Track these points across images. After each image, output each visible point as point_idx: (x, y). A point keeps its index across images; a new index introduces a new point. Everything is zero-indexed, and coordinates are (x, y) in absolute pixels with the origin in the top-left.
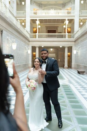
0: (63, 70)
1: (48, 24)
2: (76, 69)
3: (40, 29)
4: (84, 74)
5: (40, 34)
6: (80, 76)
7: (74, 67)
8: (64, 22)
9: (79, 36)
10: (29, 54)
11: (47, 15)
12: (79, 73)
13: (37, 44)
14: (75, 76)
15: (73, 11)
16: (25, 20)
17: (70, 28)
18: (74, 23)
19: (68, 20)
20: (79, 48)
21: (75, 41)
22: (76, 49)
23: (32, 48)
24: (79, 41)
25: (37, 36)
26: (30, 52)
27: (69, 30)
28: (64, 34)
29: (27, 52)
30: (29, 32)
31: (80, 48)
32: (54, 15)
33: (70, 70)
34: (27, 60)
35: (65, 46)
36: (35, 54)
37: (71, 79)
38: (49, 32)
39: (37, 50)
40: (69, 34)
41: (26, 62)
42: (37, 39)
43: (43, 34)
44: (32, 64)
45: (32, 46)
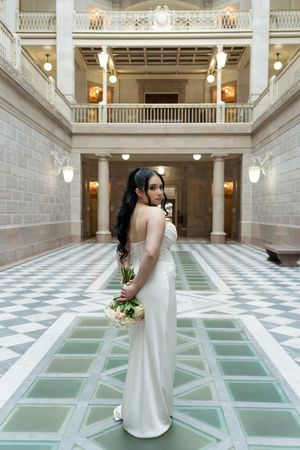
0: (207, 249)
1: (146, 68)
2: (258, 245)
3: (116, 90)
4: (299, 263)
5: (113, 106)
6: (282, 273)
7: (250, 235)
8: (207, 62)
9: (271, 112)
10: (69, 184)
11: (142, 29)
12: (274, 258)
13: (100, 147)
14: (259, 273)
15: (245, 14)
16: (54, 47)
17: (234, 84)
18: (248, 64)
19: (226, 49)
20: (271, 158)
21: (253, 135)
22: (258, 164)
23: (83, 163)
24: (272, 129)
25: (103, 115)
26: (71, 174)
27: (230, 92)
28: (210, 105)
29: (61, 176)
30: (71, 99)
31: (277, 160)
32: (169, 28)
33: (233, 249)
34: (61, 207)
35: (214, 153)
36: (98, 188)
37: (243, 288)
38: (150, 99)
39: (104, 169)
40: (231, 105)
41: (58, 218)
42: (103, 124)
43: (127, 105)
44: (84, 226)
45: (82, 155)
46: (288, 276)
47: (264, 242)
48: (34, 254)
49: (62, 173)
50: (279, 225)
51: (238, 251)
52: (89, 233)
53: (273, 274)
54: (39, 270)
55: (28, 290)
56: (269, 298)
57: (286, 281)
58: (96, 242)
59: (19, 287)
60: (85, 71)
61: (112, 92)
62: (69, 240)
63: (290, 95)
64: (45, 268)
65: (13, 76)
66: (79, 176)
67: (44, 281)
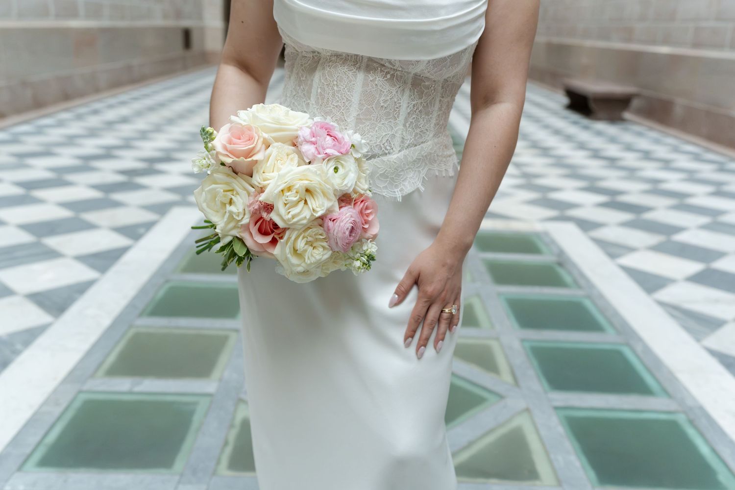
4: (626, 114)
55: (108, 154)
59: (90, 146)
67: (144, 135)
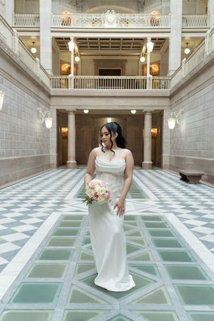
0: (141, 173)
1: (100, 52)
2: (174, 170)
3: (79, 66)
4: (200, 181)
5: (78, 77)
6: (190, 188)
7: (168, 163)
8: (141, 48)
9: (183, 82)
10: (49, 130)
11: (97, 26)
12: (185, 178)
13: (69, 105)
14: (175, 188)
15: (166, 16)
16: (38, 37)
17: (158, 63)
18: (167, 50)
19: (153, 39)
20: (183, 113)
21: (171, 97)
22: (174, 117)
23: (58, 115)
24: (183, 93)
25: (71, 83)
26: (50, 123)
27: (155, 69)
28: (142, 77)
29: (44, 124)
30: (50, 72)
31: (187, 114)
32: (115, 26)
33: (157, 172)
34: (43, 145)
35: (145, 109)
36: (67, 132)
37: (165, 197)
38: (102, 73)
39: (72, 119)
40: (156, 77)
41: (41, 152)
42: (71, 89)
43: (87, 77)
44: (58, 157)
45: (57, 110)
46: (194, 190)
47: (178, 168)
48: (27, 176)
49: (44, 122)
50: (187, 157)
51: (161, 174)
52: (62, 162)
53: (184, 189)
54: (32, 186)
55: (27, 198)
56: (182, 203)
57: (192, 193)
58: (67, 168)
59: (21, 197)
60: (59, 53)
61: (77, 68)
62: (49, 167)
63: (195, 72)
64: (36, 184)
65: (14, 58)
66: (55, 124)
67: (36, 193)
